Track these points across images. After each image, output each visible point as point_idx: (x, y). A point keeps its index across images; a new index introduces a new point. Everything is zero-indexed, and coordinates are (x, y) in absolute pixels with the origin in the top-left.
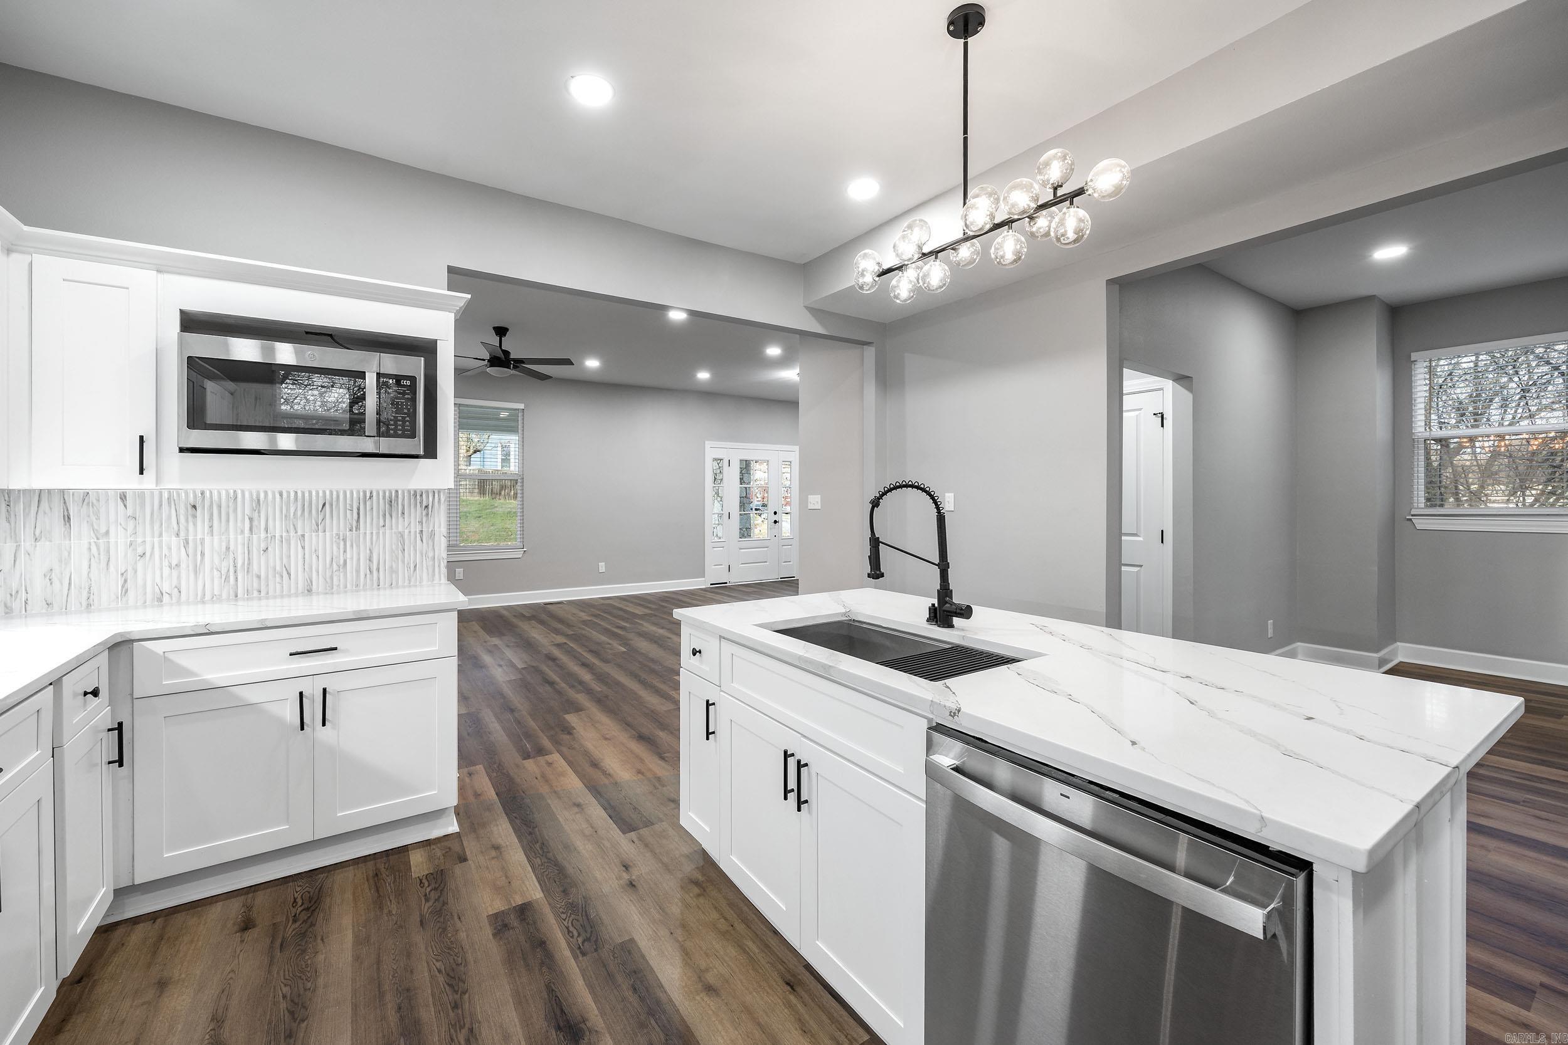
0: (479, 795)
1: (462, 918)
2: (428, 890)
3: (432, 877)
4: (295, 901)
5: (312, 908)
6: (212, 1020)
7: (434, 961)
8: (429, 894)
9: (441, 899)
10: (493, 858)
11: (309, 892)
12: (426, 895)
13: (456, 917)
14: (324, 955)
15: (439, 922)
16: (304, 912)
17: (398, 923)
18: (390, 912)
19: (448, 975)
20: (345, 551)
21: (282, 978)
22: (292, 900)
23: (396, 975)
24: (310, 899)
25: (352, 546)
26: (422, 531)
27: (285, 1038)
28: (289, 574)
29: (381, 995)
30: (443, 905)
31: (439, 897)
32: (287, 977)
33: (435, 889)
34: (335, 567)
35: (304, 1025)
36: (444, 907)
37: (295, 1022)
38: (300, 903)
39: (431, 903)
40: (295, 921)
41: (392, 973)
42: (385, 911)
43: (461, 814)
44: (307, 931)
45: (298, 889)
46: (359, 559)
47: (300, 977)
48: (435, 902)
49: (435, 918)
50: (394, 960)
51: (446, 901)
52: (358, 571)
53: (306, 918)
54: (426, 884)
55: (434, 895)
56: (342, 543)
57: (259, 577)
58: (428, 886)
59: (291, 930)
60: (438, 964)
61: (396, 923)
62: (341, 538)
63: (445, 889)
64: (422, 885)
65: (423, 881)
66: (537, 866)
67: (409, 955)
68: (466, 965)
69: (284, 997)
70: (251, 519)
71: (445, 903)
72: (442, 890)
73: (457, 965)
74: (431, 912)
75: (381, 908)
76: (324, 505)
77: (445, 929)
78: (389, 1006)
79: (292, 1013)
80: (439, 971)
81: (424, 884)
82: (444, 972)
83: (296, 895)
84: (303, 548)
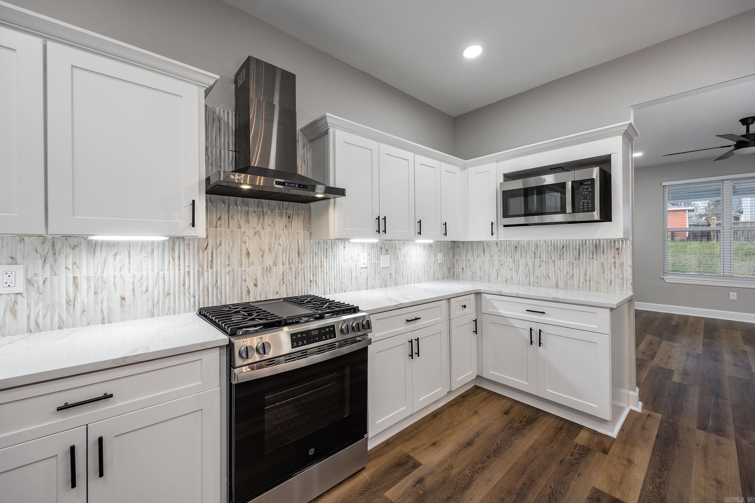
0: (645, 429)
1: (580, 476)
2: (576, 452)
3: (583, 448)
4: (525, 416)
5: (528, 423)
6: (477, 433)
7: (552, 481)
8: (575, 453)
9: (578, 460)
10: (623, 464)
11: (532, 416)
12: (573, 453)
13: (578, 473)
14: (518, 442)
15: (568, 468)
16: (525, 422)
17: (552, 454)
18: (553, 447)
19: (552, 492)
20: (573, 270)
21: (501, 438)
22: (525, 415)
23: (534, 472)
24: (531, 419)
25: (576, 267)
26: (615, 263)
27: (487, 457)
28: (549, 278)
29: (523, 473)
30: (577, 463)
31: (578, 459)
32: (503, 439)
33: (580, 454)
34: (568, 277)
35: (494, 458)
36: (576, 465)
37: (493, 454)
38: (526, 418)
39: (572, 458)
40: (520, 423)
41: (533, 469)
42: (551, 445)
43: (625, 431)
44: (520, 429)
45: (530, 413)
46: (580, 274)
47: (506, 442)
48: (574, 459)
49: (568, 465)
50: (538, 465)
51: (579, 463)
52: (579, 280)
53: (524, 424)
54: (578, 449)
55: (577, 456)
56: (571, 266)
57: (538, 277)
58: (577, 450)
59: (516, 425)
60: (552, 484)
61: (551, 453)
62: (571, 263)
63: (584, 458)
64: (575, 447)
65: (577, 446)
66: (647, 489)
67: (545, 469)
68: (563, 496)
69: (497, 444)
70: (535, 253)
71: (578, 463)
72: (582, 457)
73: (560, 492)
74: (569, 461)
75: (551, 443)
76: (563, 247)
77: (568, 474)
78: (522, 480)
79: (495, 451)
80: (550, 487)
81: (576, 447)
82: (552, 489)
83: (528, 414)
84: (554, 266)
